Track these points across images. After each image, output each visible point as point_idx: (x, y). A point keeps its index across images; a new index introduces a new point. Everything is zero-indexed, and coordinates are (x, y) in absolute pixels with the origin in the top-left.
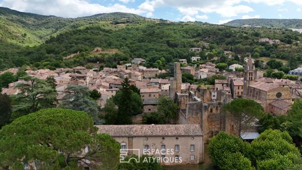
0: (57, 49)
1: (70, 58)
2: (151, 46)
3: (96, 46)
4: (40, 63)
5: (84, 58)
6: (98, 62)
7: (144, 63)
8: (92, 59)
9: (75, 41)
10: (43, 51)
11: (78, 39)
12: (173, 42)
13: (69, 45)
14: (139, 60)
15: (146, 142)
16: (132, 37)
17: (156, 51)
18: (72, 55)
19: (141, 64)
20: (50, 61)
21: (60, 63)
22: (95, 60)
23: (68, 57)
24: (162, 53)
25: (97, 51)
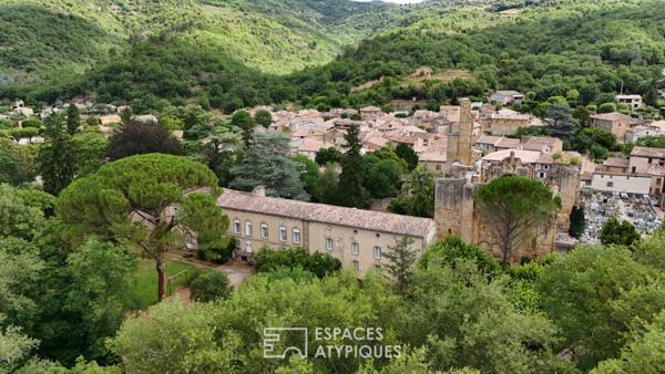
0: (349, 72)
1: (365, 89)
2: (555, 60)
3: (424, 64)
4: (310, 98)
5: (388, 90)
6: (414, 99)
7: (517, 102)
8: (402, 92)
9: (386, 53)
10: (326, 76)
11: (391, 51)
12: (619, 51)
13: (374, 62)
14: (505, 96)
15: (328, 234)
16: (522, 40)
17: (564, 73)
18: (369, 84)
19: (508, 105)
20: (327, 94)
21: (343, 98)
22: (410, 95)
23: (361, 87)
24: (577, 77)
25: (422, 74)
